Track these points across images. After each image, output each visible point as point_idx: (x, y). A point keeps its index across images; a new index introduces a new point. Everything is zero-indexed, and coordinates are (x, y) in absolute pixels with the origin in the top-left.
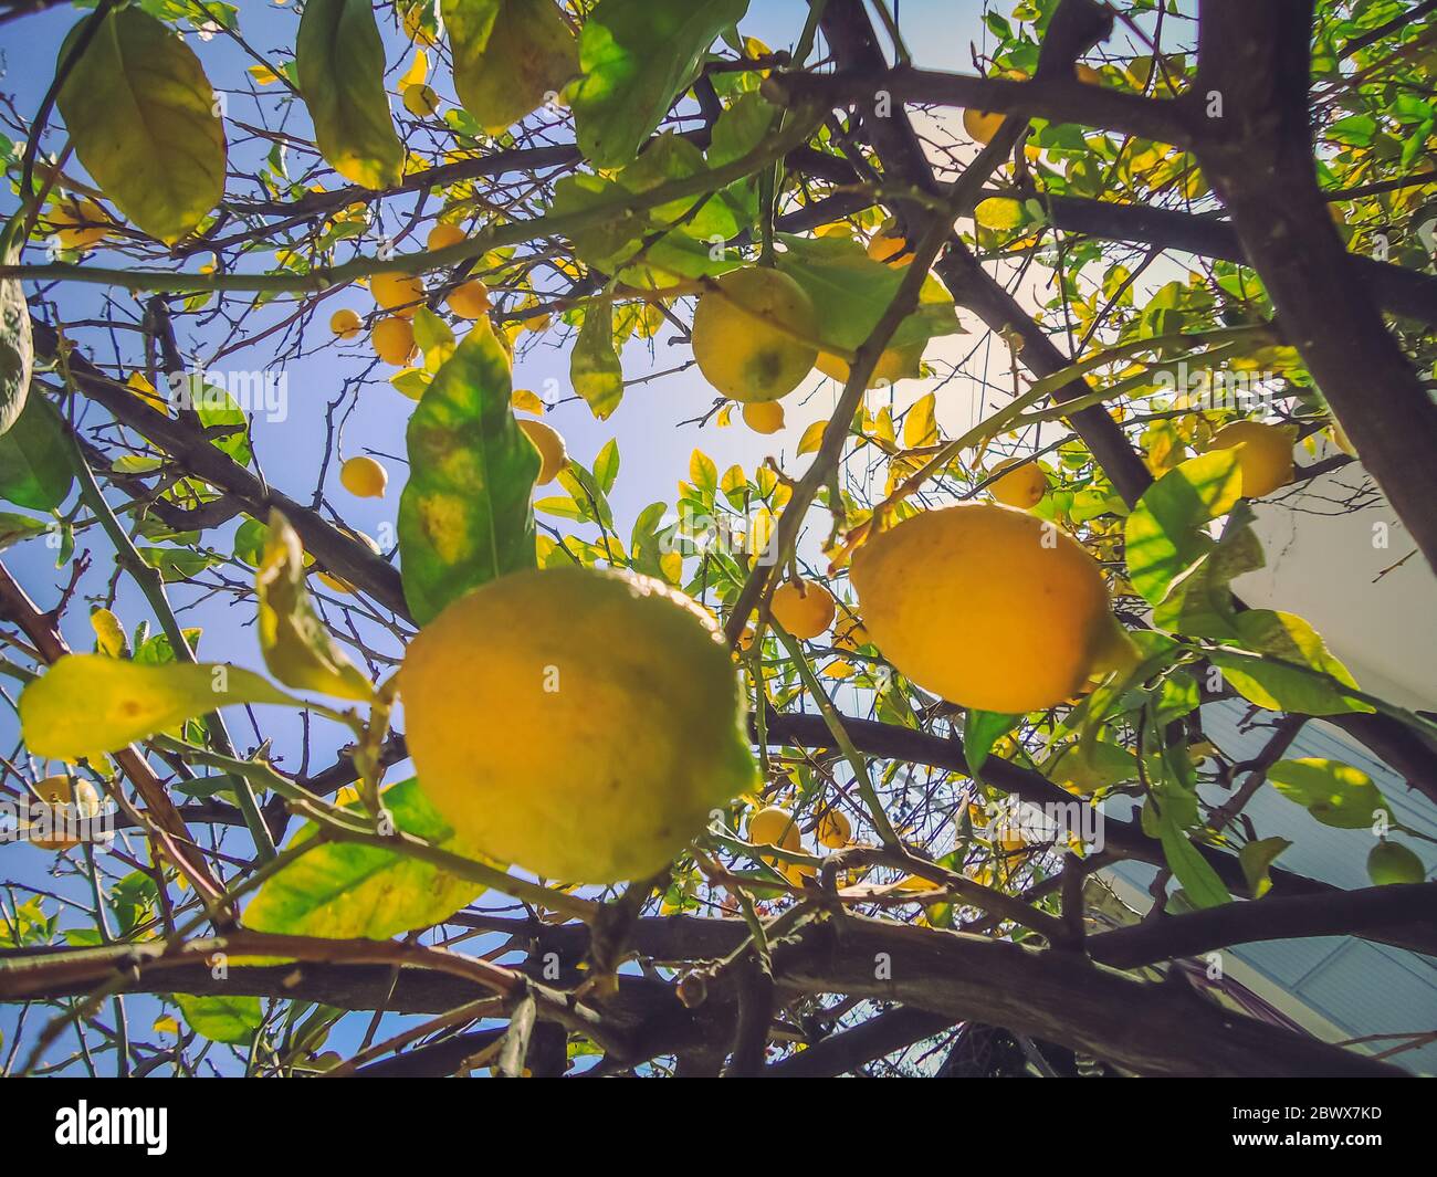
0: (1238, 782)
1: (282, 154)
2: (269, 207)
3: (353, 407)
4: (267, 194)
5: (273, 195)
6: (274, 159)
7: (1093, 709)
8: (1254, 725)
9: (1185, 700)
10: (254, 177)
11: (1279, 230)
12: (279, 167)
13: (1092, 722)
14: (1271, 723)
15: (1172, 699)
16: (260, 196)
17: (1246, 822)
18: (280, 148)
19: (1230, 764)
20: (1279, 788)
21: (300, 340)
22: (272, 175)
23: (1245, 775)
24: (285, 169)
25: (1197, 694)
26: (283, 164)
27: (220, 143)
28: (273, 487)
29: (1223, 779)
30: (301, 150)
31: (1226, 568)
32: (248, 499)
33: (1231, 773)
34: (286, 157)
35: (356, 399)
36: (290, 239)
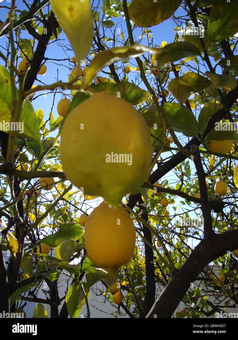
0: (31, 297)
1: (111, 41)
2: (99, 39)
3: (58, 65)
4: (102, 38)
5: (102, 40)
6: (110, 39)
7: (61, 263)
8: (46, 294)
9: (53, 278)
10: (104, 35)
11: (197, 263)
12: (108, 40)
13: (57, 264)
14: (47, 297)
15: (53, 275)
16: (101, 37)
17: (25, 304)
18: (112, 40)
19: (35, 293)
20: (36, 308)
21: (70, 50)
22: (106, 40)
23: (32, 297)
24: (108, 42)
25: (55, 280)
26: (109, 41)
27: (150, 25)
28: (47, 47)
29: (30, 293)
30: (113, 45)
31: (106, 279)
32: (43, 41)
33: (32, 294)
34: (110, 42)
35: (60, 65)
36: (94, 45)
